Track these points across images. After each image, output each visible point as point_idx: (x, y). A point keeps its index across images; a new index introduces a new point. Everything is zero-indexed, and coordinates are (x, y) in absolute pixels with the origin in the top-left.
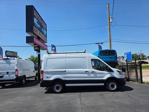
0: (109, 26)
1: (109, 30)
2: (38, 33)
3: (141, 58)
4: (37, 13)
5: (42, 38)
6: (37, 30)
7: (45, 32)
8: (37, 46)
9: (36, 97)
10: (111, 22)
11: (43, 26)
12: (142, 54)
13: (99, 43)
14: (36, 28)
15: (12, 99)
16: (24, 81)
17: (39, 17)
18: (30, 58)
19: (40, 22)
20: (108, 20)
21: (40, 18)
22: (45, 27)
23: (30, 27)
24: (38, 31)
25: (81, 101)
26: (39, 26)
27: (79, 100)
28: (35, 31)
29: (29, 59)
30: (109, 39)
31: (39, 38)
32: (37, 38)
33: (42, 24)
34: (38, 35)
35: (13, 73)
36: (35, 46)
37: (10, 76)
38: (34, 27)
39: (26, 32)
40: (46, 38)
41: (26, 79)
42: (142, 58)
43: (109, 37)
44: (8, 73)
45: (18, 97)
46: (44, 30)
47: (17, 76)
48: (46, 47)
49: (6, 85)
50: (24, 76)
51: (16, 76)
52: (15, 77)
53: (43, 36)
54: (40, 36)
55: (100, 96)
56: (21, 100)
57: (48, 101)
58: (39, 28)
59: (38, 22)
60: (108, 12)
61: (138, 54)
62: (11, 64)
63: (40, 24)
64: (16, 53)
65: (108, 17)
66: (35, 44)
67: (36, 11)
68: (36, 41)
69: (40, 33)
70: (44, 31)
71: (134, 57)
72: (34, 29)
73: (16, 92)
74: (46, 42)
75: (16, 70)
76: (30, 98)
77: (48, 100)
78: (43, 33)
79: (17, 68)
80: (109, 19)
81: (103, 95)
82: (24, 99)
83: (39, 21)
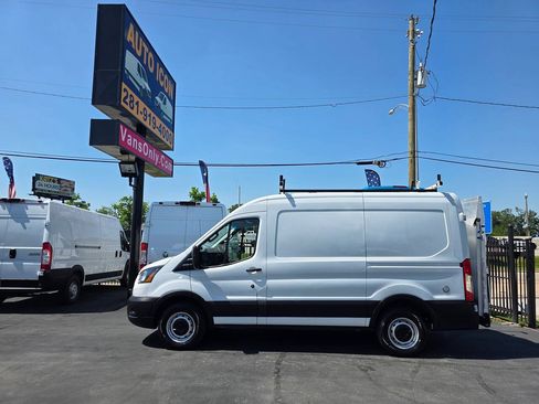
0: (410, 101)
1: (410, 114)
2: (140, 111)
3: (525, 226)
4: (142, 34)
5: (156, 132)
6: (136, 99)
7: (167, 108)
8: (133, 158)
9: (103, 360)
10: (421, 86)
11: (159, 84)
12: (532, 214)
13: (371, 163)
14: (130, 92)
15: (9, 359)
16: (74, 288)
17: (146, 49)
18: (118, 204)
19: (152, 70)
20: (410, 77)
21: (151, 55)
22: (169, 89)
23: (107, 85)
24: (137, 103)
25: (278, 388)
26: (146, 85)
27: (273, 387)
28: (128, 100)
29: (115, 207)
30: (410, 149)
31: (141, 131)
32: (135, 129)
33: (158, 78)
34: (140, 118)
35: (33, 254)
36: (125, 158)
37: (20, 267)
38: (124, 86)
39: (93, 104)
40: (170, 132)
41: (85, 283)
42: (529, 228)
43: (410, 140)
44: (13, 254)
45: (33, 354)
46: (165, 103)
47: (46, 267)
48: (168, 167)
49: (6, 301)
50: (78, 271)
51: (42, 267)
52: (39, 273)
53: (159, 122)
54: (146, 124)
55: (362, 374)
56: (40, 368)
57: (144, 382)
58: (145, 90)
59: (143, 70)
60: (410, 50)
61: (516, 214)
62: (28, 220)
63: (151, 78)
64: (71, 185)
65: (410, 66)
66: (124, 152)
67: (137, 28)
68: (127, 138)
69: (149, 111)
70: (162, 107)
71: (498, 223)
72: (124, 95)
73: (33, 331)
74: (169, 149)
75: (47, 246)
76: (79, 359)
77: (144, 377)
78: (158, 112)
79: (49, 237)
80: (414, 73)
81: (372, 369)
82: (52, 364)
83: (146, 66)
